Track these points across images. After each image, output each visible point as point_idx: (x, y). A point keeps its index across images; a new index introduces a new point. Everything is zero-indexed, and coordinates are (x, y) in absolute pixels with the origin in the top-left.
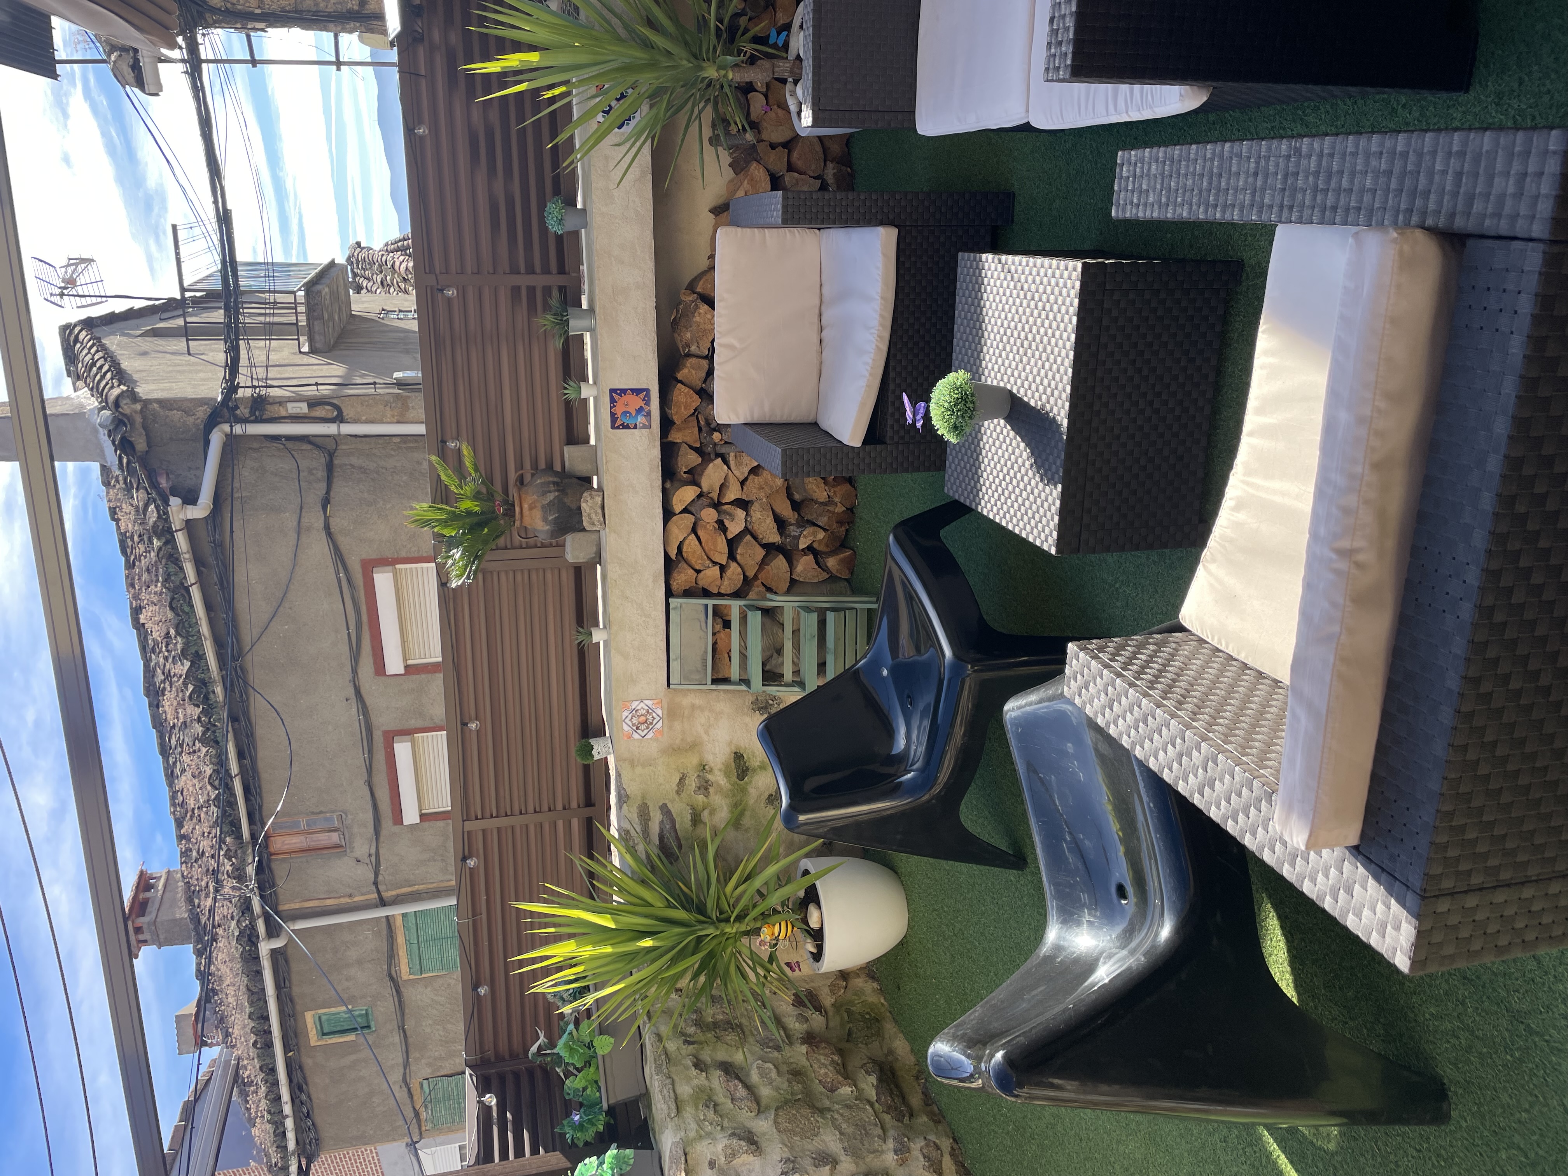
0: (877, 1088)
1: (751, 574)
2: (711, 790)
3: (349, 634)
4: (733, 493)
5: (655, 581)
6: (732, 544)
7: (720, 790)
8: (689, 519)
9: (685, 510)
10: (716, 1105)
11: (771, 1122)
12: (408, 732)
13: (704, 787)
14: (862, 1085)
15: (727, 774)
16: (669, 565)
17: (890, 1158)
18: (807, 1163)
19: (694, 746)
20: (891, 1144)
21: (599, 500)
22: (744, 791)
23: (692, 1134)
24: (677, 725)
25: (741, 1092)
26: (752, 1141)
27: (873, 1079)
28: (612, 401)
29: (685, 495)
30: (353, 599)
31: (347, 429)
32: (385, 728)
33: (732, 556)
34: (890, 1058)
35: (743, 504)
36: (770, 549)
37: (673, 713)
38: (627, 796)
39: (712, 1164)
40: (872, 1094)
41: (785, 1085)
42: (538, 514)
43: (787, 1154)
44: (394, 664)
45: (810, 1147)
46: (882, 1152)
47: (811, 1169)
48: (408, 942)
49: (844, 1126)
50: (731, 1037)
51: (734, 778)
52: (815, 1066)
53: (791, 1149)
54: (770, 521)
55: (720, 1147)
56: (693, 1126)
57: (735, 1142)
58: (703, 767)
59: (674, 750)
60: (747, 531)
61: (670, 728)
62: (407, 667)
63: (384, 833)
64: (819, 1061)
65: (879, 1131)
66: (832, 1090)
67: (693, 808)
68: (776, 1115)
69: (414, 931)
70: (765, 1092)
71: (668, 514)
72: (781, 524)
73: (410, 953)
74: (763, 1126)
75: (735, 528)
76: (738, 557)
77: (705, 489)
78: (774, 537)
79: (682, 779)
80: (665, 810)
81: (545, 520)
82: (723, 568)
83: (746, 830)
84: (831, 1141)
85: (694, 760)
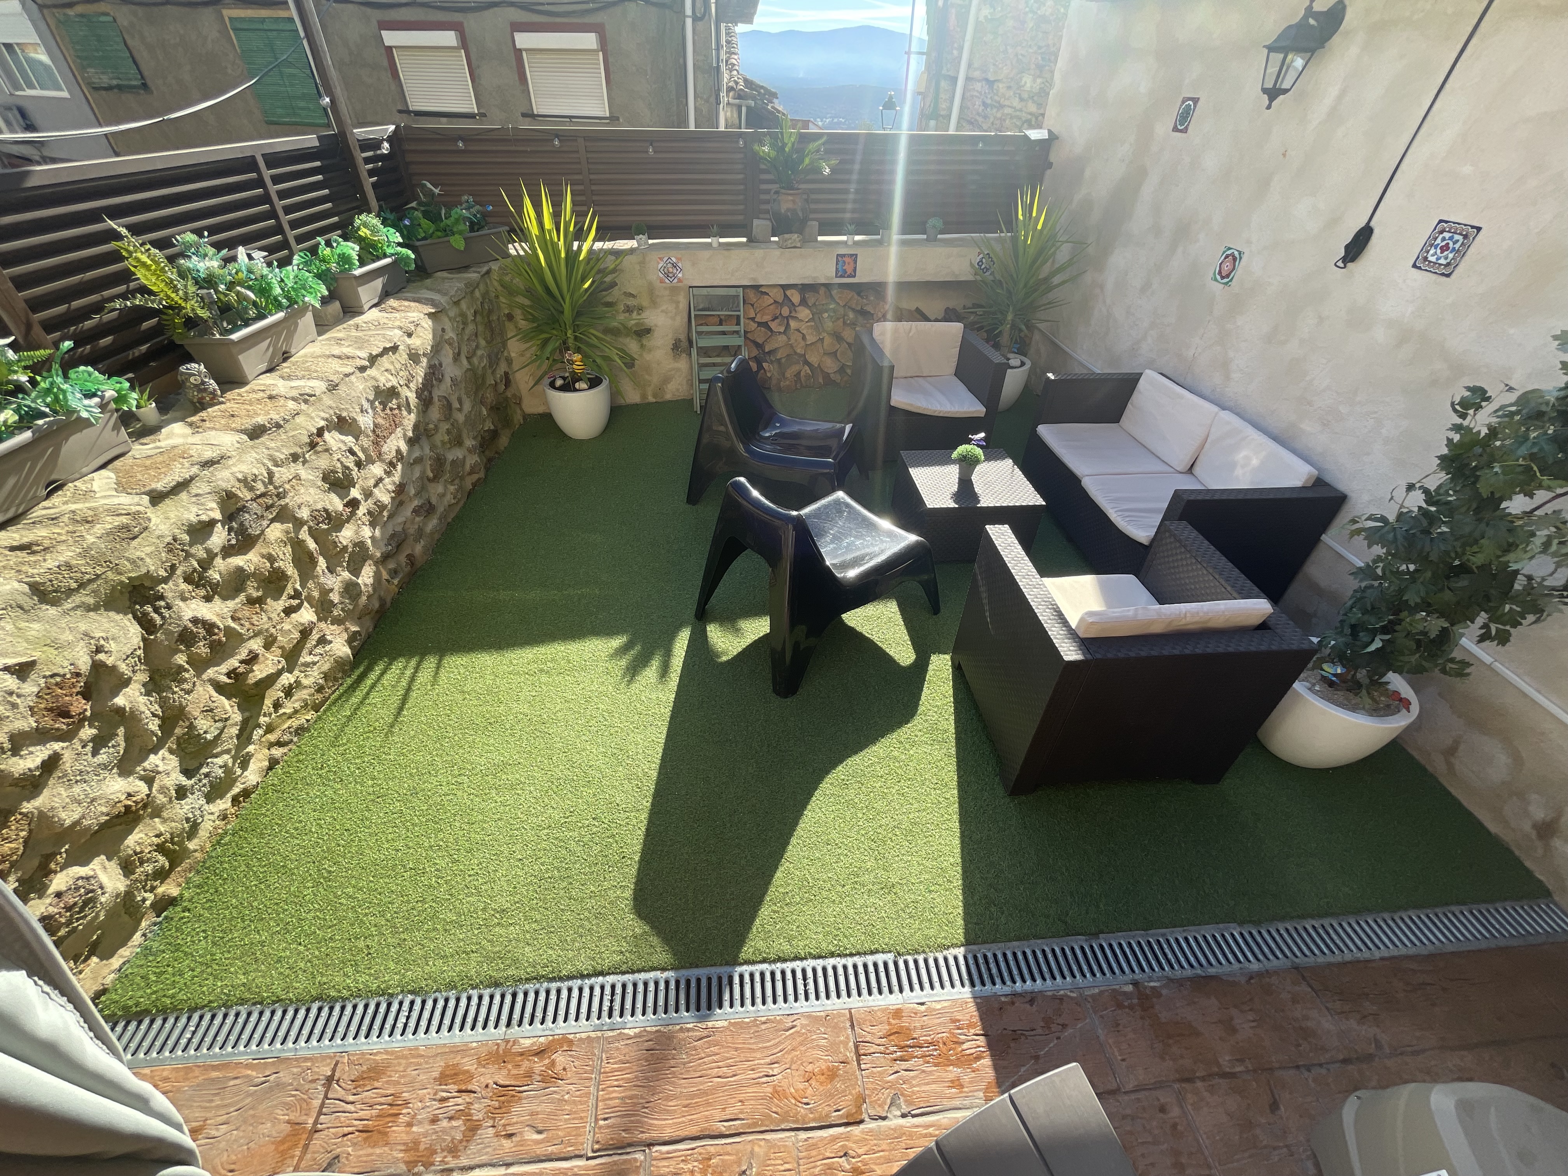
0: (489, 429)
1: (750, 335)
2: (627, 314)
3: (543, 4)
4: (793, 325)
5: (752, 279)
6: (765, 325)
7: (627, 320)
8: (780, 299)
9: (787, 298)
10: (464, 328)
11: (466, 367)
12: (464, 43)
13: (629, 310)
14: (488, 421)
15: (637, 324)
16: (756, 288)
17: (468, 443)
18: (457, 393)
19: (654, 303)
20: (473, 442)
21: (799, 245)
22: (627, 335)
23: (450, 314)
24: (667, 292)
25: (472, 345)
26: (457, 356)
27: (491, 426)
28: (852, 255)
29: (796, 298)
30: (574, 12)
31: (689, 22)
32: (465, 25)
33: (760, 324)
34: (499, 436)
35: (787, 330)
36: (763, 346)
37: (674, 290)
39: (441, 330)
40: (486, 428)
41: (479, 373)
42: (790, 205)
43: (458, 379)
44: (523, 40)
45: (463, 393)
46: (469, 438)
48: (263, 20)
49: (473, 413)
51: (635, 329)
53: (460, 381)
54: (776, 346)
55: (451, 334)
56: (453, 314)
57: (455, 344)
58: (640, 309)
59: (651, 290)
60: (772, 333)
61: (665, 288)
62: (520, 50)
63: (369, 10)
64: (490, 392)
65: (475, 434)
66: (483, 403)
67: (615, 302)
68: (469, 369)
69: (275, 27)
70: (475, 361)
71: (785, 287)
72: (774, 352)
73: (251, 20)
74: (464, 362)
75: (775, 326)
76: (759, 328)
77: (797, 308)
78: (768, 348)
79: (633, 296)
80: (613, 284)
81: (788, 210)
82: (753, 319)
84: (467, 406)
85: (645, 303)
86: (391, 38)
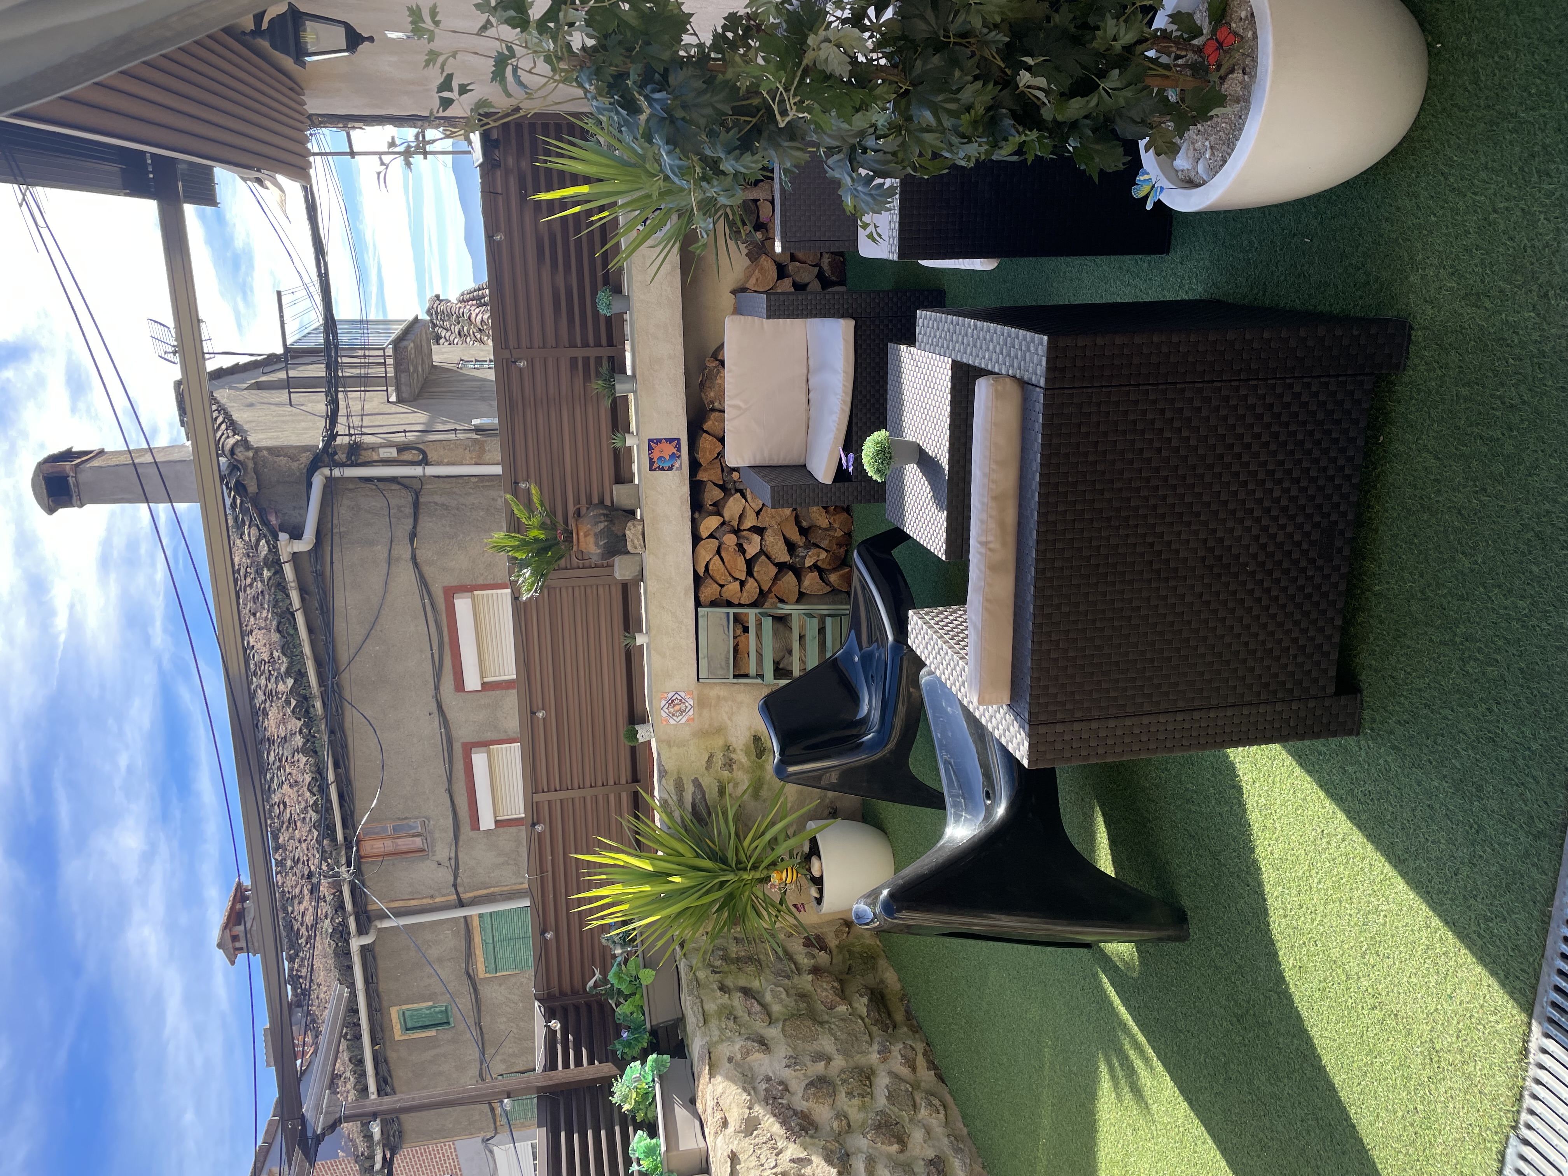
0: (868, 1006)
1: (765, 588)
2: (734, 767)
3: (432, 654)
4: (748, 523)
5: (686, 594)
6: (750, 563)
7: (742, 767)
8: (714, 543)
9: (711, 536)
10: (735, 1018)
11: (779, 1030)
12: (485, 744)
13: (729, 764)
14: (856, 1005)
15: (747, 753)
16: (698, 580)
17: (874, 1057)
18: (807, 1060)
19: (720, 730)
20: (876, 1047)
21: (640, 528)
22: (760, 768)
23: (715, 1039)
24: (706, 712)
25: (757, 1008)
26: (763, 1043)
27: (865, 1000)
28: (650, 448)
29: (710, 524)
30: (436, 621)
31: (431, 471)
32: (465, 741)
33: (750, 573)
34: (881, 986)
35: (759, 531)
36: (781, 567)
37: (702, 703)
38: (666, 772)
39: (730, 1060)
40: (864, 1011)
41: (793, 1004)
42: (591, 540)
43: (791, 1053)
44: (472, 682)
45: (810, 1048)
46: (869, 1053)
47: (809, 1063)
48: (484, 942)
49: (839, 1034)
50: (750, 968)
51: (754, 757)
52: (819, 990)
53: (794, 1049)
54: (781, 544)
55: (737, 1047)
56: (716, 1032)
57: (749, 1043)
58: (728, 748)
59: (703, 734)
60: (762, 552)
61: (700, 715)
62: (484, 684)
63: (462, 838)
64: (822, 986)
65: (867, 1038)
66: (831, 1009)
67: (719, 782)
68: (784, 1025)
69: (489, 931)
70: (776, 1008)
71: (696, 539)
72: (791, 547)
73: (486, 953)
74: (773, 1033)
75: (752, 550)
76: (755, 574)
77: (727, 519)
78: (784, 557)
79: (711, 757)
80: (697, 783)
81: (597, 544)
82: (742, 583)
83: (764, 801)
84: (827, 1044)
85: (720, 742)
86: (487, 822)
